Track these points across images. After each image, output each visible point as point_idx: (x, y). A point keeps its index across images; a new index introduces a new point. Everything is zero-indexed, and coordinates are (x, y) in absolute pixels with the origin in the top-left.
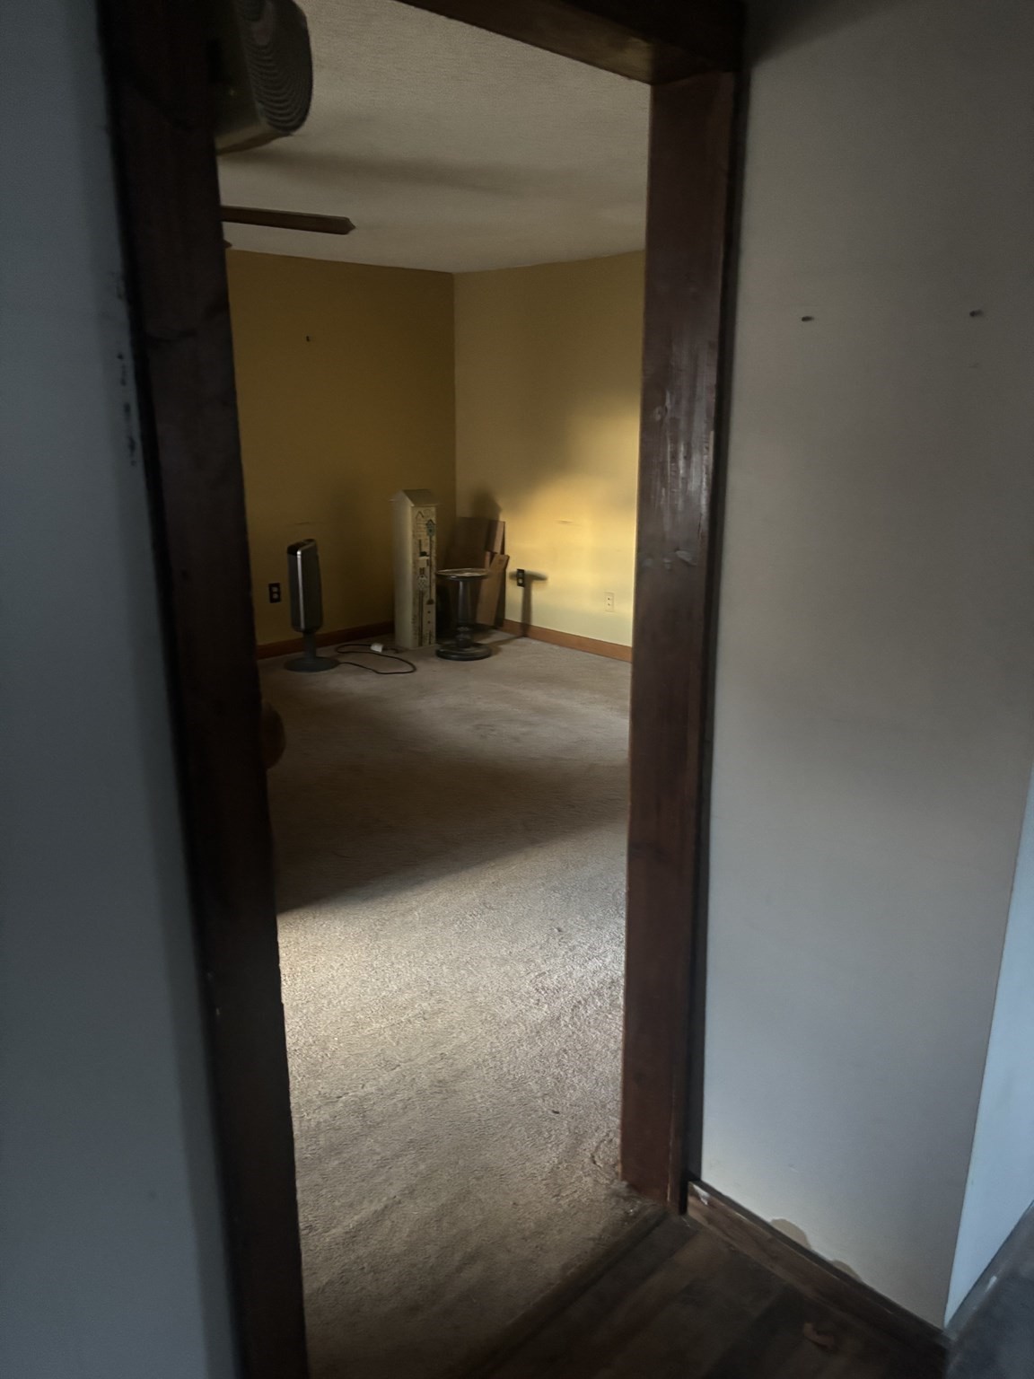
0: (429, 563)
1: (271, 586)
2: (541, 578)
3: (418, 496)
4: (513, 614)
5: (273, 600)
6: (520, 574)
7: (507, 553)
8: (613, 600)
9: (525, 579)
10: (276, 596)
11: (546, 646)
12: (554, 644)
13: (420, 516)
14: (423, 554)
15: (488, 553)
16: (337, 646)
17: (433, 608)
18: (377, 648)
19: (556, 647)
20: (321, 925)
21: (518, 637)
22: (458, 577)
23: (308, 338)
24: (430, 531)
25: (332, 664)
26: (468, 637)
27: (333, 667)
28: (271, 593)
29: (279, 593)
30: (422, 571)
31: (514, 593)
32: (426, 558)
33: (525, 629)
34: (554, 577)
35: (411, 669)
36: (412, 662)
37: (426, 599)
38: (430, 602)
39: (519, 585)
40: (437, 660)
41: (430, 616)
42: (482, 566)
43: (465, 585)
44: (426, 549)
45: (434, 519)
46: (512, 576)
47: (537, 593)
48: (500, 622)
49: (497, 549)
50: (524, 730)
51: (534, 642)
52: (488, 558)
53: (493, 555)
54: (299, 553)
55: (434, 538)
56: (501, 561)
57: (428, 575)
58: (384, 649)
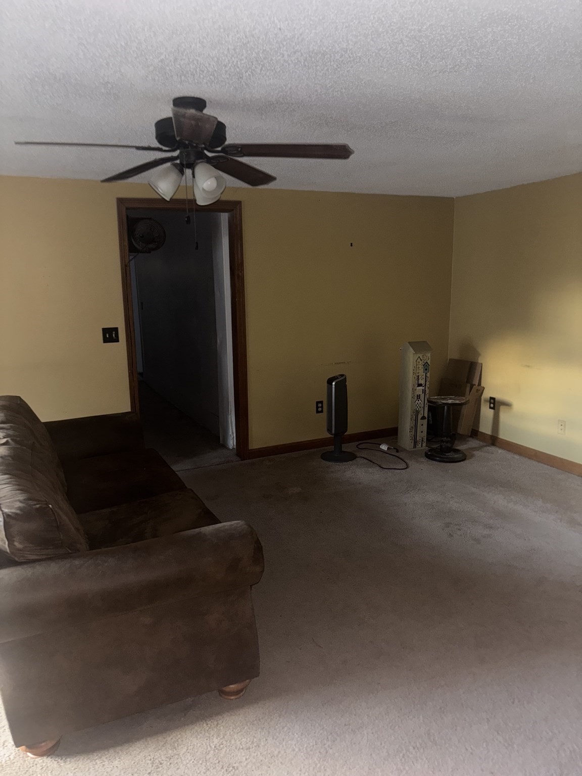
0: (424, 391)
1: (318, 403)
2: (507, 405)
3: (419, 346)
4: (485, 428)
5: (318, 412)
6: (492, 401)
7: (483, 384)
8: (565, 425)
9: (494, 403)
10: (320, 409)
11: (509, 455)
12: (515, 453)
13: (419, 360)
14: (420, 385)
15: (469, 385)
16: (357, 443)
17: (425, 422)
18: (384, 447)
19: (517, 457)
20: (283, 728)
21: (488, 446)
22: (444, 403)
23: (352, 244)
24: (426, 369)
25: (351, 457)
26: (449, 445)
27: (351, 460)
28: (317, 407)
29: (322, 407)
30: (419, 397)
31: (486, 413)
32: (421, 388)
33: (494, 440)
34: (518, 405)
35: (404, 466)
36: (406, 461)
37: (420, 416)
38: (423, 418)
39: (490, 408)
40: (424, 460)
41: (423, 427)
42: (463, 395)
43: (448, 408)
44: (422, 382)
45: (429, 362)
46: (486, 401)
47: (504, 415)
48: (475, 433)
49: (476, 382)
50: (486, 532)
51: (500, 451)
52: (468, 389)
53: (472, 386)
54: (334, 383)
55: (428, 375)
56: (478, 390)
57: (423, 400)
58: (388, 448)
